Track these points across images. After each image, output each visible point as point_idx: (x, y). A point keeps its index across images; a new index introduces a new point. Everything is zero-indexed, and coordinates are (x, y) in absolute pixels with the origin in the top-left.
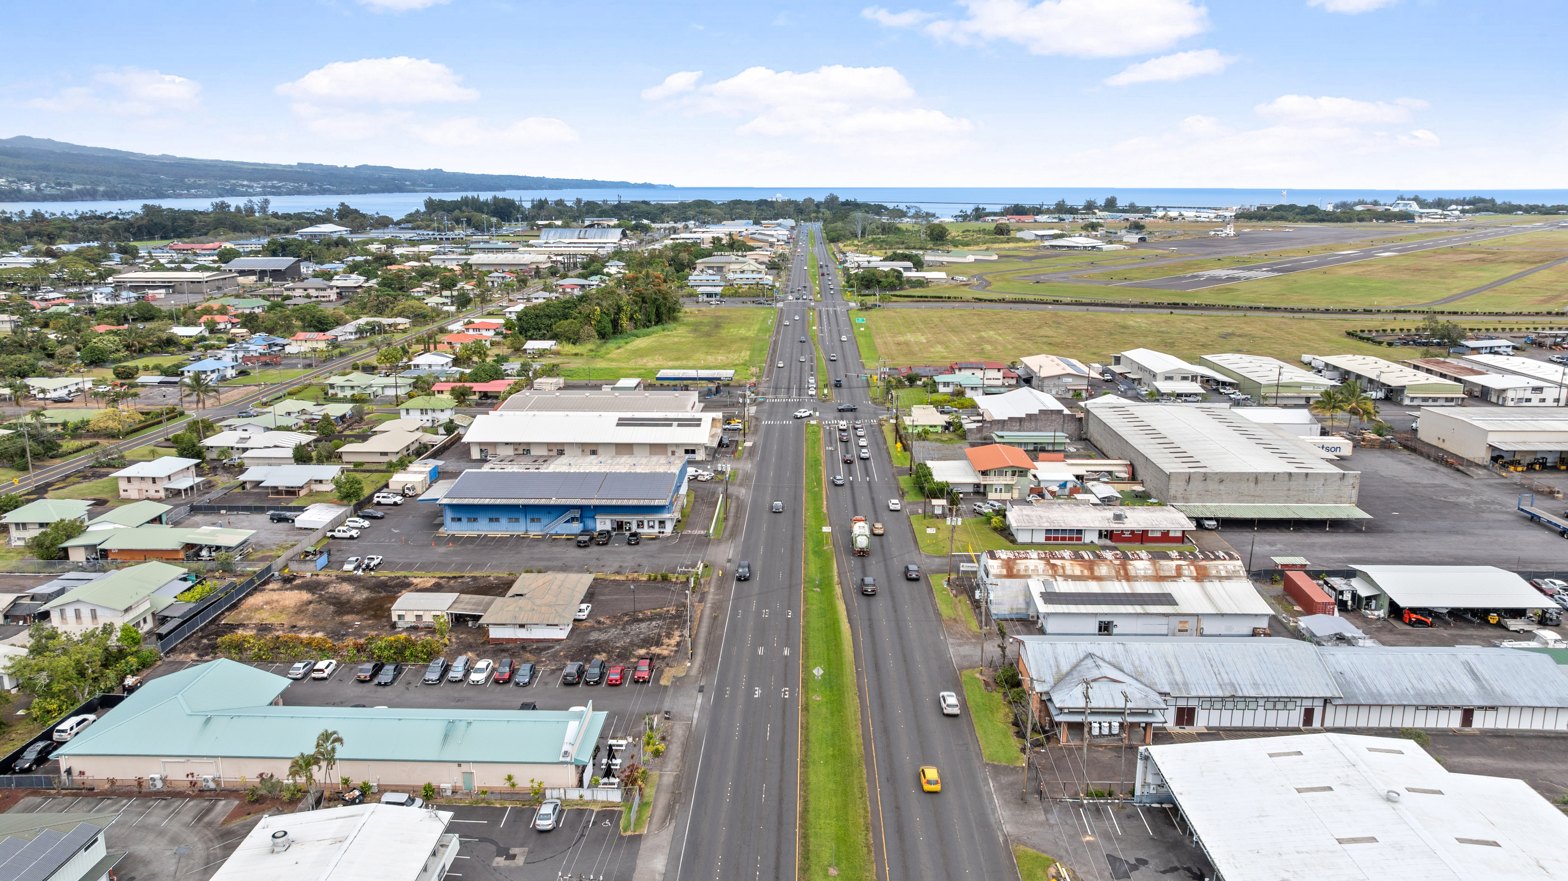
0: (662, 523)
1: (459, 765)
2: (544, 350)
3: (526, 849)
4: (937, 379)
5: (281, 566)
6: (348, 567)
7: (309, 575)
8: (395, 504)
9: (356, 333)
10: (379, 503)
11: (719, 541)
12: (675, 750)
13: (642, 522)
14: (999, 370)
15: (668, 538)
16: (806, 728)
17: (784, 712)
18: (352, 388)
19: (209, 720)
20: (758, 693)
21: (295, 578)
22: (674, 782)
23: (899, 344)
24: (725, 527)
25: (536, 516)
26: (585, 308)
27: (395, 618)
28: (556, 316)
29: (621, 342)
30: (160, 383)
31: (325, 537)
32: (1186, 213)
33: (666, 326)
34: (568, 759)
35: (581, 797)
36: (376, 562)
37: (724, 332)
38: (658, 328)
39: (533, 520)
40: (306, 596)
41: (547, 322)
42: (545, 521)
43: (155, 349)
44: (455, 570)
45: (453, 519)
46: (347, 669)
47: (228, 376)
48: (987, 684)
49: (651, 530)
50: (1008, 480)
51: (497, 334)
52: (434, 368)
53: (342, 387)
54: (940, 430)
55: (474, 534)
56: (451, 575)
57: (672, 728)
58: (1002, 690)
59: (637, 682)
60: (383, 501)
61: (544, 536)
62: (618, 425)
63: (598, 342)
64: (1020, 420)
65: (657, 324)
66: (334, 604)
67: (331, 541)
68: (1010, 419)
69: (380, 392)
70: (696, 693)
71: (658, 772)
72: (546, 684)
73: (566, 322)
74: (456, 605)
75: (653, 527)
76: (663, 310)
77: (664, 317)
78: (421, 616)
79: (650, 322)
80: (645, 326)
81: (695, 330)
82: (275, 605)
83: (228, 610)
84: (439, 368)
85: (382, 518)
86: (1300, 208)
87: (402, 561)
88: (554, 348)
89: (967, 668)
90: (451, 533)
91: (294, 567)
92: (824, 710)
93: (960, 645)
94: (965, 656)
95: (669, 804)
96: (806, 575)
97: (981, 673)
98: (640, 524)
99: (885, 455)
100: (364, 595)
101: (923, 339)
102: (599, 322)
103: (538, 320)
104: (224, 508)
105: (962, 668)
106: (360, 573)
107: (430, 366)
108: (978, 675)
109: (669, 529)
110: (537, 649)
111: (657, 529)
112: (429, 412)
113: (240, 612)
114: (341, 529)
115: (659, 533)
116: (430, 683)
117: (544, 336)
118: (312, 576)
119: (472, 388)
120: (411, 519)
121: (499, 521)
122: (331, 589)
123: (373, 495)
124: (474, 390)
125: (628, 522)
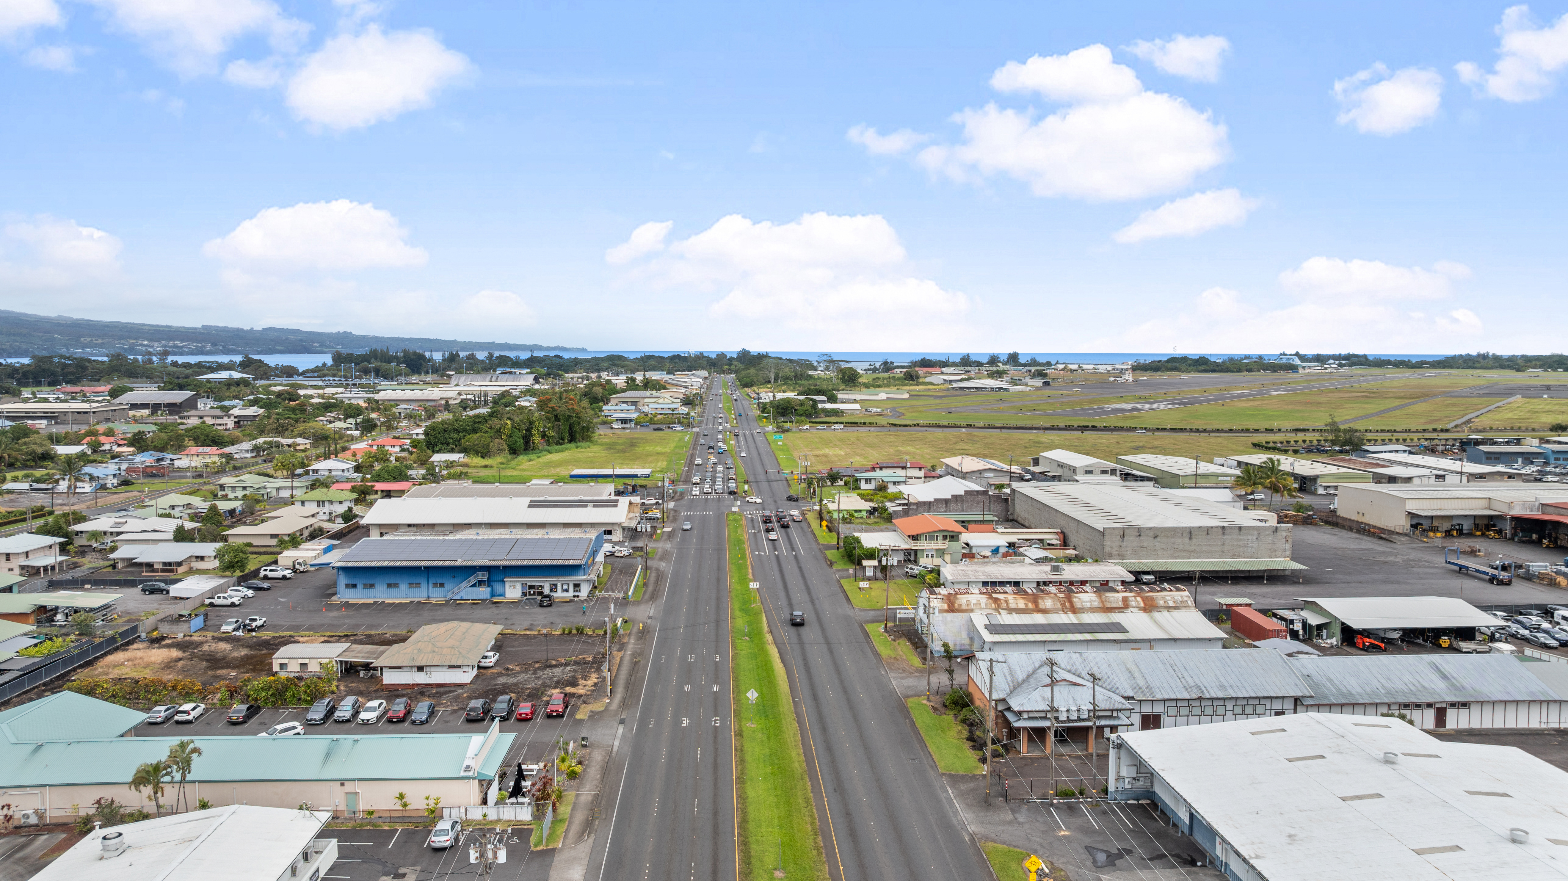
0: (577, 586)
1: (342, 785)
2: (452, 462)
3: (419, 868)
4: (858, 475)
5: (149, 629)
6: (226, 628)
7: (181, 635)
8: (284, 578)
9: (252, 451)
10: (266, 578)
11: (638, 603)
12: (594, 773)
13: (556, 585)
14: (920, 469)
15: (583, 601)
16: (740, 750)
17: (715, 737)
18: (244, 488)
19: (39, 747)
20: (685, 722)
21: (163, 638)
22: (593, 801)
23: (817, 456)
24: (645, 592)
25: (439, 581)
26: (495, 423)
27: (276, 668)
28: (465, 430)
29: (533, 456)
30: (31, 490)
31: (203, 605)
32: (1085, 366)
33: (579, 444)
34: (471, 774)
35: (485, 816)
36: (259, 623)
37: (639, 450)
38: (573, 445)
39: (435, 585)
40: (175, 653)
41: (455, 436)
42: (448, 586)
43: (29, 463)
44: (348, 630)
45: (347, 586)
46: (216, 714)
47: (109, 485)
48: (935, 709)
49: (565, 595)
50: (940, 544)
51: (403, 450)
52: (333, 474)
53: (234, 488)
54: (864, 514)
55: (371, 601)
56: (342, 634)
57: (590, 754)
58: (953, 713)
59: (549, 716)
60: (271, 575)
61: (447, 602)
62: (529, 506)
63: (509, 457)
64: (946, 501)
65: (570, 441)
66: (207, 661)
67: (209, 608)
68: (936, 500)
69: (274, 493)
70: (616, 724)
71: (574, 793)
72: (447, 722)
73: (475, 436)
74: (346, 654)
75: (567, 591)
76: (577, 428)
77: (578, 436)
78: (306, 664)
79: (563, 439)
80: (558, 443)
81: (610, 448)
82: (137, 662)
83: (82, 666)
84: (340, 474)
85: (268, 589)
86: (1191, 360)
87: (288, 624)
88: (462, 460)
89: (912, 696)
90: (344, 600)
91: (165, 629)
92: (760, 735)
93: (902, 678)
94: (909, 687)
95: (587, 820)
96: (733, 627)
97: (928, 700)
98: (554, 588)
99: (810, 536)
100: (243, 652)
101: (842, 453)
102: (510, 436)
103: (446, 435)
104: (89, 582)
105: (906, 697)
106: (240, 633)
107: (330, 471)
108: (925, 702)
109: (584, 592)
110: (437, 693)
111: (571, 594)
112: (327, 504)
113: (96, 669)
114: (219, 598)
115: (574, 596)
116: (313, 722)
117: (452, 451)
118: (184, 636)
119: (373, 486)
120: (300, 589)
121: (398, 587)
122: (205, 648)
123: (260, 569)
124: (375, 488)
125: (541, 586)
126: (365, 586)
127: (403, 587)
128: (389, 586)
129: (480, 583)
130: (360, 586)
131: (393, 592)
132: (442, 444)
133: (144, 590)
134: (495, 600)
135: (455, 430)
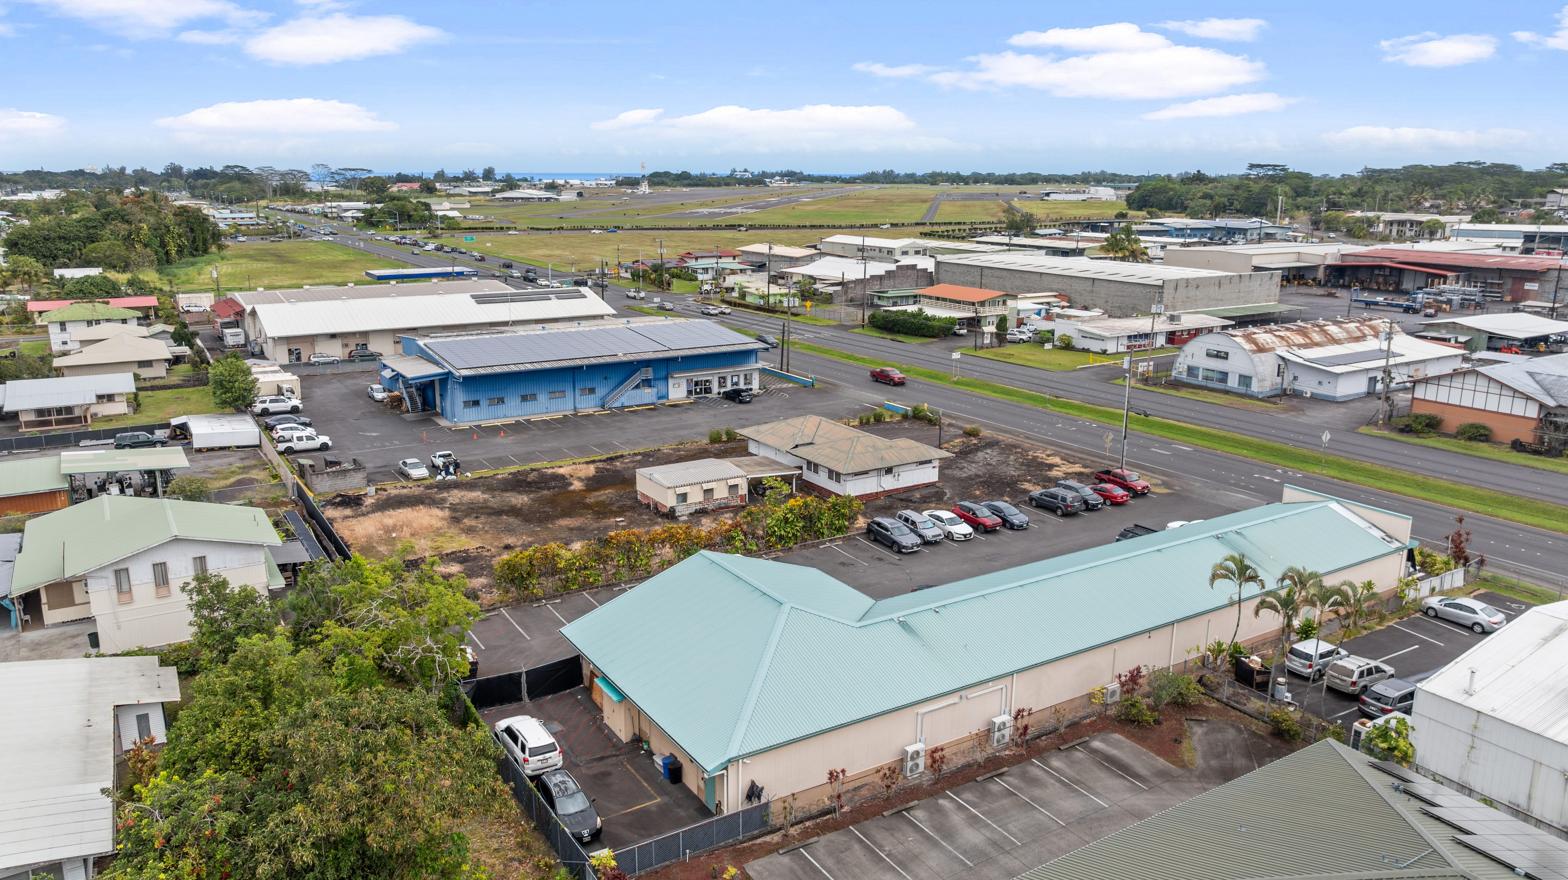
0: (748, 378)
13: (725, 378)
39: (583, 391)
42: (602, 391)
45: (466, 404)
55: (509, 421)
60: (273, 407)
61: (605, 412)
75: (737, 384)
90: (469, 424)
98: (722, 382)
109: (756, 383)
111: (742, 386)
121: (535, 399)
125: (707, 381)
126: (492, 402)
127: (543, 398)
128: (524, 398)
129: (647, 383)
130: (485, 403)
131: (530, 406)
133: (121, 446)
134: (662, 403)
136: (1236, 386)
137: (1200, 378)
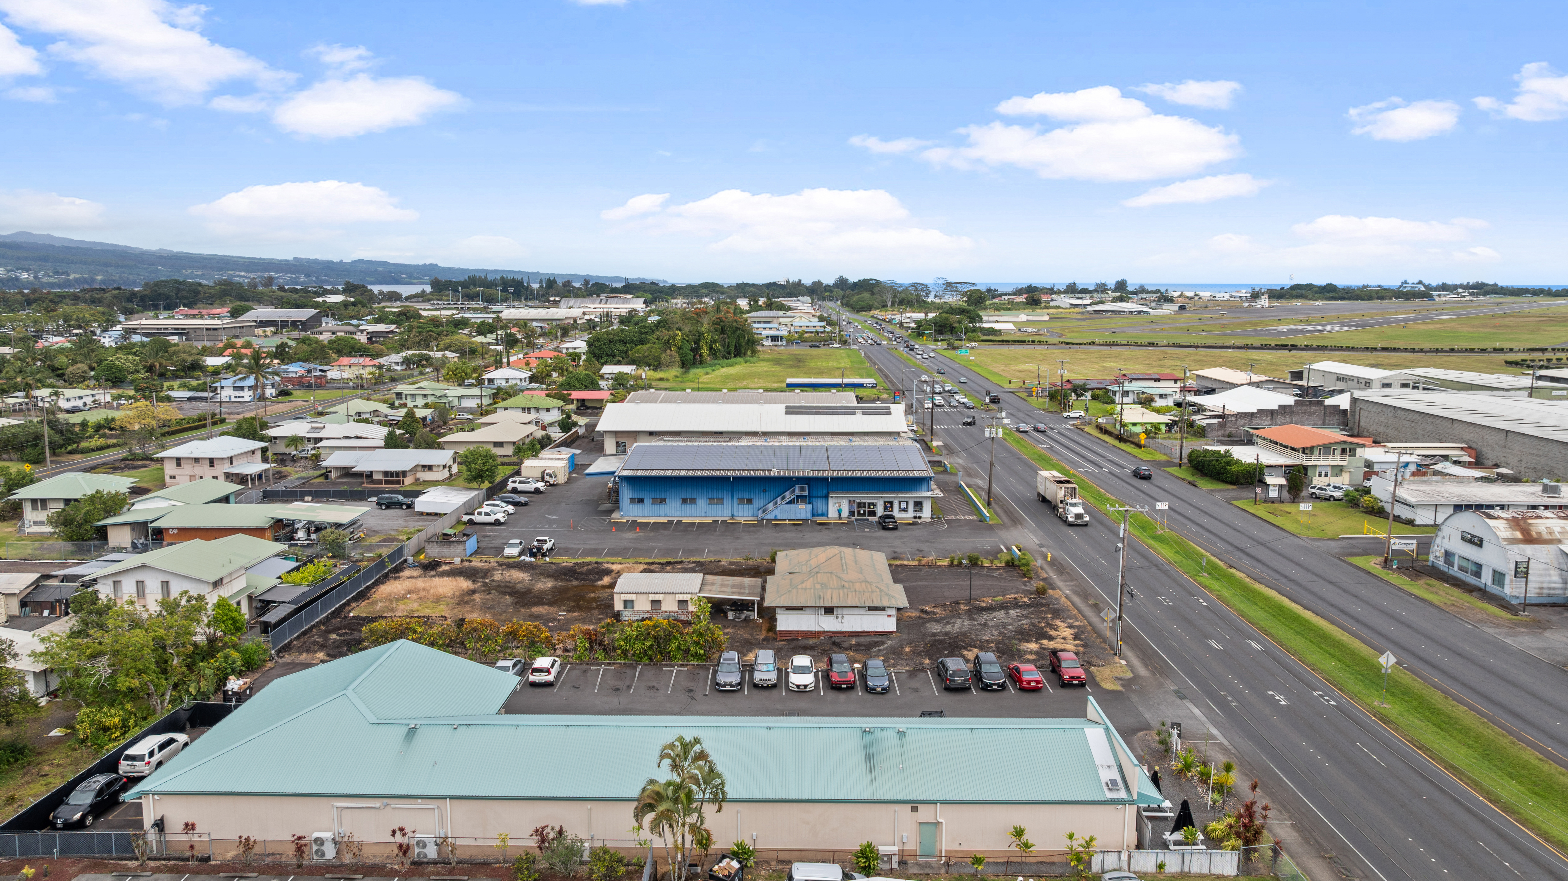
0: (918, 505)
1: (915, 809)
2: (624, 374)
5: (413, 551)
6: (508, 552)
7: (457, 560)
8: (539, 491)
9: (402, 364)
10: (515, 491)
11: (1008, 527)
13: (891, 503)
15: (931, 523)
16: (1424, 748)
17: (1359, 726)
18: (425, 396)
19: (412, 732)
20: (1281, 699)
21: (438, 564)
22: (1303, 838)
24: (997, 514)
25: (747, 496)
26: (664, 334)
27: (618, 606)
28: (632, 341)
30: (189, 398)
31: (459, 522)
33: (746, 358)
34: (1123, 795)
35: (1161, 866)
36: (547, 546)
39: (741, 501)
40: (465, 584)
41: (621, 347)
42: (758, 502)
43: (178, 373)
45: (632, 501)
46: (576, 673)
47: (268, 395)
49: (903, 515)
50: (1337, 459)
52: (512, 383)
53: (413, 396)
55: (664, 520)
56: (663, 561)
60: (521, 487)
61: (759, 522)
63: (680, 370)
64: (1272, 412)
65: (735, 356)
66: (510, 594)
67: (473, 526)
68: (1261, 412)
69: (456, 402)
70: (1178, 700)
72: (918, 690)
73: (645, 347)
74: (707, 588)
75: (905, 510)
77: (744, 350)
78: (659, 602)
79: (729, 353)
80: (725, 357)
81: (779, 363)
82: (422, 594)
83: (355, 599)
84: (519, 383)
85: (525, 504)
86: (1316, 286)
87: (582, 547)
88: (633, 372)
90: (631, 518)
91: (434, 552)
92: (1419, 722)
93: (1512, 635)
94: (1541, 649)
96: (1171, 562)
98: (889, 506)
100: (550, 584)
102: (680, 348)
103: (612, 346)
104: (309, 493)
106: (527, 559)
107: (507, 380)
109: (926, 513)
110: (858, 645)
111: (910, 514)
112: (532, 411)
113: (375, 603)
114: (480, 514)
115: (915, 517)
116: (728, 688)
117: (619, 363)
118: (462, 561)
119: (570, 395)
120: (563, 505)
121: (695, 503)
122: (497, 576)
123: (506, 480)
124: (572, 397)
125: (870, 504)
126: (655, 501)
127: (702, 502)
128: (684, 501)
129: (799, 499)
130: (648, 502)
131: (689, 508)
132: (608, 355)
133: (379, 504)
134: (820, 520)
135: (620, 341)
136: (1489, 583)
137: (1456, 568)
